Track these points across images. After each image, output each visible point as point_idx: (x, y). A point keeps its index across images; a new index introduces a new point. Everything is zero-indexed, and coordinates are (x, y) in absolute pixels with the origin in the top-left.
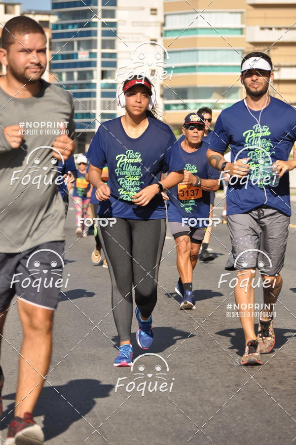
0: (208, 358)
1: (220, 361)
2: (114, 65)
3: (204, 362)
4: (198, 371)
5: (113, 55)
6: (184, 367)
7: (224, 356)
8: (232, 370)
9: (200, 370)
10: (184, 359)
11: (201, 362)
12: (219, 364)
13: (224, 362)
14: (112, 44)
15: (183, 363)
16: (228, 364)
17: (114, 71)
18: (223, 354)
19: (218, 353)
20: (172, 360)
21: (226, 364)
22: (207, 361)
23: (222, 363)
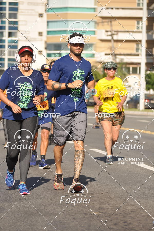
0: (71, 209)
1: (79, 211)
2: (16, 28)
3: (69, 212)
4: (65, 217)
5: (16, 23)
6: (57, 214)
7: (81, 208)
8: (86, 216)
9: (67, 217)
10: (57, 210)
11: (67, 211)
12: (78, 213)
13: (81, 212)
14: (15, 16)
15: (56, 212)
16: (84, 213)
17: (16, 33)
18: (80, 207)
19: (78, 206)
20: (49, 210)
21: (83, 213)
22: (70, 211)
23: (80, 212)
